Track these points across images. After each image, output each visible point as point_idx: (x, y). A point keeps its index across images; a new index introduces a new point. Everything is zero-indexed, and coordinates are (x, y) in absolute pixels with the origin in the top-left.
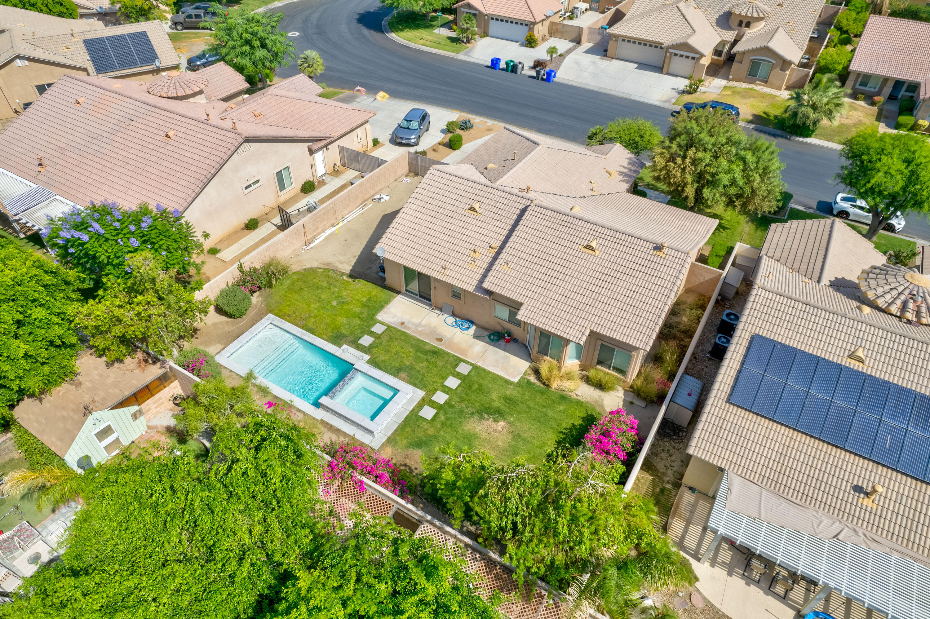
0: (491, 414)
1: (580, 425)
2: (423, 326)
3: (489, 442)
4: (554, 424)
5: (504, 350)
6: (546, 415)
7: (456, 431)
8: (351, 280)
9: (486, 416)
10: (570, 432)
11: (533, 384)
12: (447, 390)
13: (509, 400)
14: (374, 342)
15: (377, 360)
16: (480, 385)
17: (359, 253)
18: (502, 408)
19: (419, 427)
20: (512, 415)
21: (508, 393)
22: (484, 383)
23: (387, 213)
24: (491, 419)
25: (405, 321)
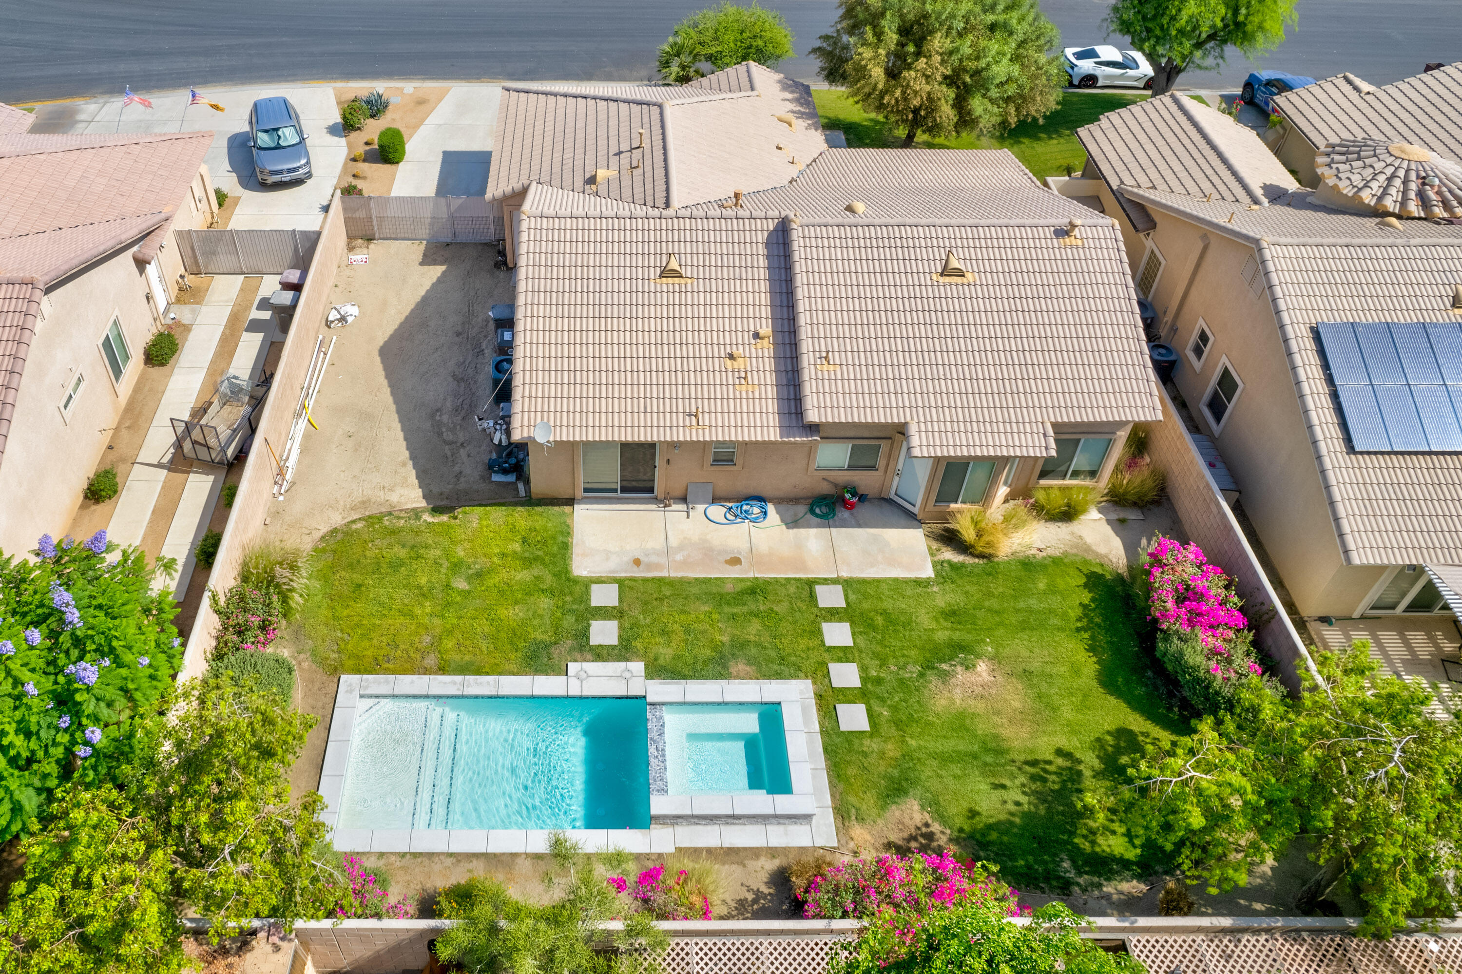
0: (951, 659)
1: (1093, 600)
2: (681, 548)
3: (998, 713)
4: (1055, 621)
5: (859, 525)
6: (1030, 611)
7: (930, 724)
8: (445, 518)
9: (944, 666)
10: (1091, 621)
11: (963, 565)
12: (843, 654)
13: (951, 614)
14: (621, 628)
15: (661, 661)
16: (884, 613)
17: (407, 454)
18: (957, 636)
19: (865, 754)
20: (983, 641)
21: (941, 602)
22: (888, 605)
23: (381, 344)
24: (959, 669)
25: (637, 556)
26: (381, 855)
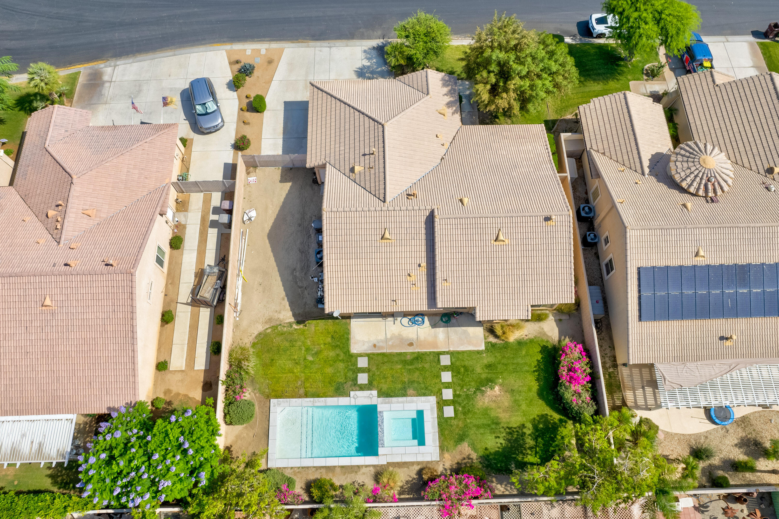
0: (486, 385)
1: (542, 358)
2: (391, 338)
3: (499, 408)
4: (526, 368)
5: (459, 326)
6: (518, 364)
7: (475, 413)
8: (301, 326)
9: (483, 388)
10: (539, 367)
11: (496, 344)
12: (447, 386)
13: (489, 366)
14: (369, 376)
15: (383, 390)
16: (464, 367)
17: (284, 293)
18: (489, 376)
19: (452, 426)
20: (499, 378)
21: (485, 362)
22: (466, 363)
23: (268, 231)
24: (489, 389)
25: (375, 342)
26: (292, 468)
